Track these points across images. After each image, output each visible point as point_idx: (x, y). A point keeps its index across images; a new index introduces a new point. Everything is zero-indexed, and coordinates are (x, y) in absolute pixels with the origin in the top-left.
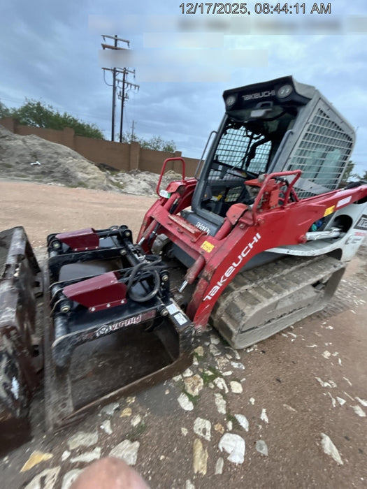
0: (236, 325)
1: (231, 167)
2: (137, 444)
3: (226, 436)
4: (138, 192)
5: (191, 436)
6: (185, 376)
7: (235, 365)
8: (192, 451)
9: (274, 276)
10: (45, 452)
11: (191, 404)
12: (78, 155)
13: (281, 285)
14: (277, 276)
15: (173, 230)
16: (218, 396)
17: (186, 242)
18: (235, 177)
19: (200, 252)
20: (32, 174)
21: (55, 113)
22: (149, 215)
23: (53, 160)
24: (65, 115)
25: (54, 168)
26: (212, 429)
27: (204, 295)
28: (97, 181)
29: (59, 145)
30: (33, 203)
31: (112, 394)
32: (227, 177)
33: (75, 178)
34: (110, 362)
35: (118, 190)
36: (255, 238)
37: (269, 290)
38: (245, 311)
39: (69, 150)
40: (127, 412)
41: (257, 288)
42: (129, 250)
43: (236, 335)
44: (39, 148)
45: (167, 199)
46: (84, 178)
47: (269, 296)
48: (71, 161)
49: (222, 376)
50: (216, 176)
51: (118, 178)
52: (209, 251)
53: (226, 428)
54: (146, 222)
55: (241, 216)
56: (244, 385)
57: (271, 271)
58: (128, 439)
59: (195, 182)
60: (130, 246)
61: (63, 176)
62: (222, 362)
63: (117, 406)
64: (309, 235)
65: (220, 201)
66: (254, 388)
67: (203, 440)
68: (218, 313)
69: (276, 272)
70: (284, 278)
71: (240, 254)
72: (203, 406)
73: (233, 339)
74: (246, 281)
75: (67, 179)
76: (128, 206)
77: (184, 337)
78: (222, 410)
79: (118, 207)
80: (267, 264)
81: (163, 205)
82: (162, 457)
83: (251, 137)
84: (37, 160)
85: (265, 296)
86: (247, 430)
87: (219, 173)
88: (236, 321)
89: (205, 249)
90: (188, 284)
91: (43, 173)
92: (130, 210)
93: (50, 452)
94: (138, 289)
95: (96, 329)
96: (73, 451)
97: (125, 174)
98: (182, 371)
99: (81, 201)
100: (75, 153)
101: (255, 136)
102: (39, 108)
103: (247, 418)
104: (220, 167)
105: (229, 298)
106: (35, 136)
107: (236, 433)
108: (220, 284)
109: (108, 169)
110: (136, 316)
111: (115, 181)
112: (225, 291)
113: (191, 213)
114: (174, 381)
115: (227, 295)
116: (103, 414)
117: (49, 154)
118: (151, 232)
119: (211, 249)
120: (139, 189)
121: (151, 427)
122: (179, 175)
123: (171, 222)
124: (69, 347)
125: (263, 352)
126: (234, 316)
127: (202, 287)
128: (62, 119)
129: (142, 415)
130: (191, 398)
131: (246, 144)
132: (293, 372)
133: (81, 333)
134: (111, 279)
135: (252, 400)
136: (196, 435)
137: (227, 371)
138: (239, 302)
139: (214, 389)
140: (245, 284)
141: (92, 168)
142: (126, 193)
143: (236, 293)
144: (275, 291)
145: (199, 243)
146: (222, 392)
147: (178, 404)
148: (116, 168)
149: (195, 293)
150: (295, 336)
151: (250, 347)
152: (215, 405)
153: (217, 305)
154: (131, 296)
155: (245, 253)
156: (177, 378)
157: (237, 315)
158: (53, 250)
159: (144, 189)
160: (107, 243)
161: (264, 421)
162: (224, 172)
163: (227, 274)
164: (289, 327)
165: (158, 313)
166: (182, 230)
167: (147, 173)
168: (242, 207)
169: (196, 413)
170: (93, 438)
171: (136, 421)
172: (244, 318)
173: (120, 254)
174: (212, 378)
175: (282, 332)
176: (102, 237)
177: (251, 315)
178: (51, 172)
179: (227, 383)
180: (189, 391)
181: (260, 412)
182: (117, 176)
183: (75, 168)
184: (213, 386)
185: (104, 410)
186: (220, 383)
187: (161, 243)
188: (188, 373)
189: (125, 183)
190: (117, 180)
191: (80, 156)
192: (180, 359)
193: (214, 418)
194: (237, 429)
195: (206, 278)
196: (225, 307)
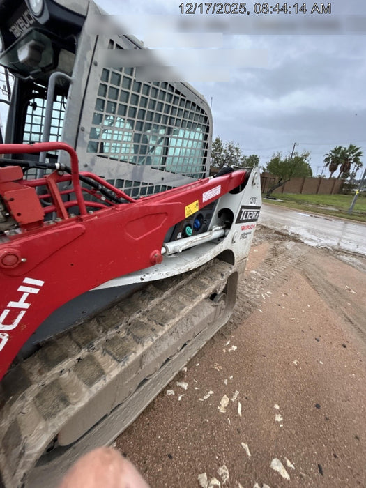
36: (25, 288)
64: (172, 246)
150: (186, 386)
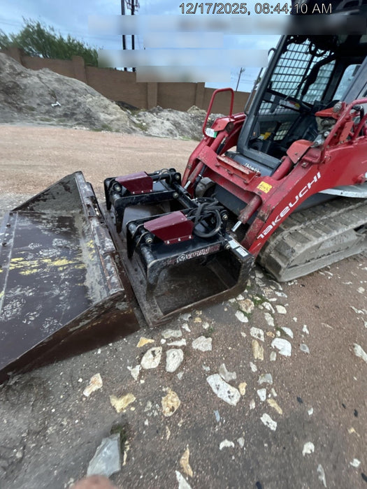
0: (285, 260)
1: (283, 96)
2: (210, 339)
3: (277, 339)
4: (163, 133)
5: (250, 338)
6: (238, 299)
7: (279, 294)
8: (251, 346)
9: (322, 219)
10: (149, 338)
11: (246, 318)
12: (95, 91)
13: (330, 226)
14: (325, 218)
15: (223, 172)
16: (267, 314)
17: (237, 184)
18: (286, 110)
19: (256, 193)
20: (55, 117)
21: (58, 37)
22: (193, 158)
23: (72, 100)
24: (69, 39)
25: (75, 109)
26: (265, 335)
27: (258, 234)
28: (120, 123)
29: (74, 79)
30: (69, 149)
31: (189, 306)
32: (279, 110)
33: (98, 119)
34: (180, 285)
35: (142, 132)
36: (315, 178)
37: (318, 231)
38: (295, 248)
39: (84, 85)
40: (198, 320)
41: (307, 229)
42: (181, 194)
43: (284, 269)
44: (56, 85)
45: (213, 139)
46: (106, 120)
47: (318, 236)
48: (91, 99)
49: (268, 302)
50: (266, 109)
51: (140, 119)
52: (266, 192)
53: (276, 335)
54: (190, 166)
55: (305, 154)
56: (287, 308)
57: (319, 213)
58: (203, 335)
59: (244, 118)
60: (181, 189)
61: (86, 118)
62: (267, 291)
63: (190, 315)
65: (268, 139)
66: (296, 311)
67: (259, 341)
68: (267, 251)
69: (324, 214)
70: (332, 220)
71: (298, 194)
72: (256, 320)
73: (281, 273)
74: (295, 222)
75: (90, 121)
76: (156, 150)
77: (245, 267)
78: (271, 323)
79: (148, 151)
80: (314, 206)
81: (209, 145)
82: (230, 348)
83: (314, 54)
84: (56, 100)
85: (314, 235)
86: (292, 337)
87: (270, 104)
88: (286, 257)
89: (262, 189)
90: (242, 224)
91: (66, 115)
92: (160, 154)
93: (152, 338)
94: (199, 228)
95: (177, 257)
96: (167, 339)
97: (147, 113)
98: (236, 296)
99: (111, 146)
100: (91, 90)
101: (319, 51)
102: (40, 32)
103: (292, 330)
104: (273, 98)
105: (279, 237)
106: (48, 70)
107: (283, 338)
108: (274, 224)
109: (127, 108)
110: (206, 248)
111: (137, 122)
112: (276, 230)
113: (237, 154)
114: (230, 302)
115: (277, 235)
116: (181, 320)
117: (67, 92)
118: (198, 176)
119: (269, 190)
120: (163, 130)
121: (218, 330)
122: (204, 111)
123: (218, 164)
124: (158, 269)
125: (303, 285)
126: (284, 253)
127: (257, 226)
128: (66, 44)
129: (210, 323)
130: (245, 314)
131: (305, 65)
132: (330, 301)
133: (167, 259)
134: (180, 217)
135: (295, 319)
136: (253, 338)
137: (272, 298)
138: (289, 241)
139: (263, 310)
140: (295, 225)
141: (113, 107)
142: (150, 135)
143: (286, 233)
144: (324, 232)
145: (252, 185)
146: (270, 312)
147: (236, 318)
148: (134, 106)
149: (248, 232)
150: (332, 274)
151: (291, 281)
152: (265, 320)
153: (267, 244)
154: (195, 232)
155: (302, 193)
156: (233, 301)
157: (287, 252)
158: (115, 193)
159: (168, 130)
160: (158, 187)
161: (305, 333)
162: (276, 103)
163: (282, 215)
164: (326, 267)
165: (222, 247)
166: (232, 172)
167: (170, 111)
168: (305, 144)
169: (250, 324)
170: (178, 333)
171: (206, 326)
172: (294, 254)
173: (172, 197)
174: (260, 303)
175: (319, 270)
176: (154, 180)
177: (301, 252)
178: (73, 114)
179: (273, 307)
180: (244, 310)
181: (303, 327)
182: (139, 116)
183: (96, 108)
184: (262, 308)
185: (181, 317)
186: (268, 306)
187: (204, 187)
188: (241, 298)
189: (147, 124)
190: (140, 121)
191: (97, 93)
192: (237, 285)
193: (265, 328)
194: (284, 335)
195: (262, 218)
196: (275, 245)
